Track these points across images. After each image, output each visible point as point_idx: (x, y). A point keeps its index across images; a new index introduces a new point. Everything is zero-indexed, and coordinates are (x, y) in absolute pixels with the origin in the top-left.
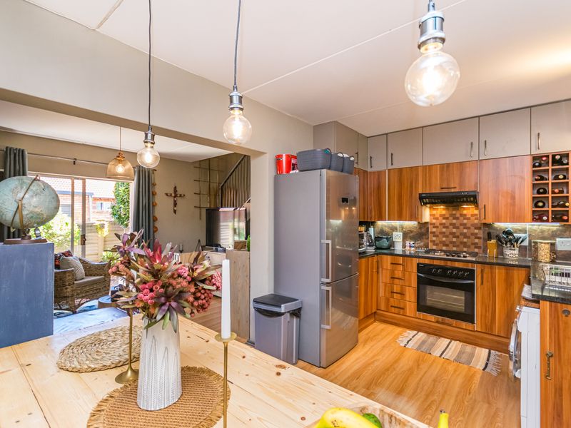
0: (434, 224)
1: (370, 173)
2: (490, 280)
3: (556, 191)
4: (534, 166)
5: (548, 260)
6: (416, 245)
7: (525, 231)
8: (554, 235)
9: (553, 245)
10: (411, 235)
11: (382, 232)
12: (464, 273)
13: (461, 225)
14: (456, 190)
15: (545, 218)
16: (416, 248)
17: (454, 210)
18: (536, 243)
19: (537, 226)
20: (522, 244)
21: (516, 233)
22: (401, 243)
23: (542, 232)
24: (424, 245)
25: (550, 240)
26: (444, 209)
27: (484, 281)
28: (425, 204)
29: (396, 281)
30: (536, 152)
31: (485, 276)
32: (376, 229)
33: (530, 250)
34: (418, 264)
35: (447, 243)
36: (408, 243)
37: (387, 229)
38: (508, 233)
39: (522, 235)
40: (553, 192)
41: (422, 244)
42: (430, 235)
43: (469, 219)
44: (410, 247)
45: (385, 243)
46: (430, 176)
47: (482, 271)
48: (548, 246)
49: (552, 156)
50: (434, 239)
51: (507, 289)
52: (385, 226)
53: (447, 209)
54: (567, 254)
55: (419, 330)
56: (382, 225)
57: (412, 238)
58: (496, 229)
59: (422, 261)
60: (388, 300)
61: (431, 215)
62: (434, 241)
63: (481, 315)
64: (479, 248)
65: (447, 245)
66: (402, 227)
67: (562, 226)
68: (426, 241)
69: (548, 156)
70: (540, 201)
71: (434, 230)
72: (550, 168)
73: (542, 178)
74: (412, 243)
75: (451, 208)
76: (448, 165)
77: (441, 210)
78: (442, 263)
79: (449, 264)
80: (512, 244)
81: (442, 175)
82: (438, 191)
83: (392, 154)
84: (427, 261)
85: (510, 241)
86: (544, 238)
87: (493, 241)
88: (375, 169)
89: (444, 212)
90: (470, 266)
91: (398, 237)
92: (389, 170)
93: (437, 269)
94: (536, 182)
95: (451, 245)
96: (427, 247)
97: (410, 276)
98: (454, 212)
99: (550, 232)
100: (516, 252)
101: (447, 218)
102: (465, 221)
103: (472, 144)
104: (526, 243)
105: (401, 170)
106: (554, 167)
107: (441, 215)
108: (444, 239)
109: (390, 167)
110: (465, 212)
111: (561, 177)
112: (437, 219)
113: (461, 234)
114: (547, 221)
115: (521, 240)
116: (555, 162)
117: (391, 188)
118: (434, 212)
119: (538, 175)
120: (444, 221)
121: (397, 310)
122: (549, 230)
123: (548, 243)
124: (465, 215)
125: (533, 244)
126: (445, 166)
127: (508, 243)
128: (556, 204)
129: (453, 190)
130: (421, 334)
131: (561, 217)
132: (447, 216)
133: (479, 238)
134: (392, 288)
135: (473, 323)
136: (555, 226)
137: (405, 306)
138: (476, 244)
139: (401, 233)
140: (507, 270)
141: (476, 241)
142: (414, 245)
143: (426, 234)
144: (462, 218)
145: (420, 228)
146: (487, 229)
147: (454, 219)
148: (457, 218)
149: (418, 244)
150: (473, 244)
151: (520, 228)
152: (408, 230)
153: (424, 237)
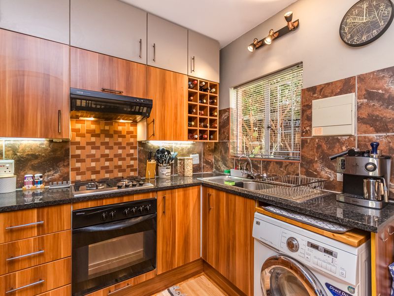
0: (78, 143)
4: (190, 87)
6: (46, 179)
7: (171, 149)
8: (189, 152)
10: (35, 162)
12: (145, 206)
13: (115, 144)
15: (196, 136)
16: (47, 183)
17: (106, 124)
19: (179, 145)
22: (14, 179)
23: (182, 149)
24: (61, 176)
26: (93, 122)
34: (74, 213)
35: (98, 169)
36: (29, 176)
41: (57, 175)
42: (72, 161)
43: (124, 137)
44: (34, 183)
47: (164, 198)
49: (200, 81)
50: (78, 165)
53: (98, 122)
54: (196, 167)
57: (35, 169)
59: (80, 206)
62: (77, 169)
65: (97, 172)
66: (13, 150)
67: (193, 144)
68: (65, 170)
69: (197, 81)
71: (78, 152)
74: (38, 175)
75: (103, 121)
77: (89, 122)
78: (116, 201)
86: (183, 156)
87: (153, 161)
89: (93, 127)
90: (151, 197)
93: (110, 211)
94: (190, 102)
95: (102, 172)
96: (65, 178)
97: (56, 238)
98: (107, 128)
99: (187, 150)
101: (98, 136)
102: (120, 140)
106: (200, 92)
107: (88, 132)
108: (93, 164)
110: (120, 128)
112: (83, 136)
113: (116, 156)
120: (93, 139)
122: (186, 147)
123: (192, 159)
124: (120, 132)
132: (98, 132)
133: (135, 159)
136: (189, 145)
138: (132, 166)
139: (13, 161)
140: (184, 191)
141: (132, 162)
142: (41, 179)
143: (64, 160)
144: (117, 135)
145: (54, 151)
146: (142, 148)
147: (106, 136)
148: (111, 136)
149: (48, 176)
150: (128, 167)
151: (168, 147)
152: (28, 155)
153: (61, 164)
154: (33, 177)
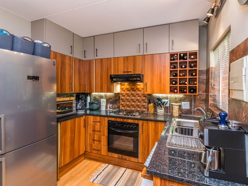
0: (123, 94)
1: (85, 61)
2: (146, 130)
3: (181, 75)
4: (171, 60)
5: (177, 115)
7: (167, 98)
8: (181, 100)
9: (180, 106)
10: (111, 100)
11: (95, 99)
12: (133, 126)
13: (137, 94)
14: (132, 73)
15: (176, 91)
16: (113, 109)
17: (133, 85)
18: (172, 105)
19: (173, 96)
20: (166, 106)
21: (163, 99)
22: (105, 106)
23: (176, 98)
24: (118, 107)
25: (179, 103)
26: (128, 85)
27: (144, 131)
28: (115, 82)
29: (96, 133)
30: (171, 51)
31: (144, 128)
32: (92, 97)
33: (170, 109)
35: (130, 105)
36: (108, 106)
37: (97, 97)
38: (159, 99)
39: (166, 100)
40: (180, 76)
41: (116, 106)
42: (121, 101)
43: (140, 91)
44: (110, 108)
45: (95, 106)
46: (118, 64)
47: (142, 124)
48: (177, 107)
49: (180, 54)
50: (123, 103)
51: (155, 135)
52: (97, 96)
53: (130, 85)
54: (187, 111)
55: (110, 163)
56: (95, 95)
57: (111, 103)
58: (153, 97)
59: (110, 119)
60: (91, 145)
61: (121, 88)
62: (123, 105)
63: (142, 153)
64: (145, 108)
65: (129, 107)
66: (106, 96)
68: (119, 104)
69: (177, 54)
70: (173, 81)
71: (123, 98)
72: (178, 61)
73: (175, 67)
74: (111, 105)
75: (131, 84)
76: (127, 57)
77: (126, 85)
79: (125, 120)
80: (160, 106)
81: (124, 64)
82: (122, 73)
83: (97, 50)
84: (113, 119)
85: (160, 104)
86: (176, 102)
87: (152, 104)
88: (88, 58)
89: (128, 87)
90: (136, 122)
91: (103, 102)
92: (95, 59)
93: (119, 124)
94: (172, 69)
95: (131, 107)
96: (119, 108)
98: (133, 87)
99: (179, 98)
100: (163, 110)
101: (129, 91)
102: (139, 92)
103: (140, 45)
104: (168, 105)
105: (102, 59)
106: (180, 61)
107: (126, 89)
108: (128, 103)
109: (96, 58)
110: (139, 87)
111: (183, 66)
112: (124, 91)
113: (137, 100)
114: (177, 92)
115: (165, 103)
116: (181, 58)
117: (97, 71)
118: (123, 87)
119: (173, 65)
120: (128, 92)
121: (96, 152)
122: (179, 97)
123: (178, 105)
124: (139, 89)
125: (171, 106)
126: (126, 58)
127: (159, 105)
128: (181, 82)
129: (130, 73)
130: (110, 166)
131: (183, 90)
132: (130, 89)
133: (146, 102)
134: (94, 137)
135: (137, 157)
136: (181, 96)
137: (101, 148)
138: (144, 106)
139: (105, 100)
140: (155, 123)
141: (144, 104)
142: (112, 107)
143: (118, 100)
144: (137, 90)
145: (116, 97)
146: (149, 97)
147: (133, 91)
148: (135, 91)
149: (114, 106)
150: (142, 106)
151: (165, 96)
152: (109, 98)
153: (118, 102)
154: (110, 106)
